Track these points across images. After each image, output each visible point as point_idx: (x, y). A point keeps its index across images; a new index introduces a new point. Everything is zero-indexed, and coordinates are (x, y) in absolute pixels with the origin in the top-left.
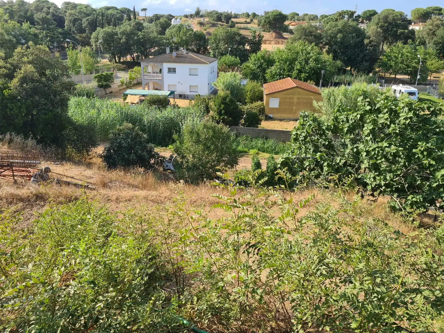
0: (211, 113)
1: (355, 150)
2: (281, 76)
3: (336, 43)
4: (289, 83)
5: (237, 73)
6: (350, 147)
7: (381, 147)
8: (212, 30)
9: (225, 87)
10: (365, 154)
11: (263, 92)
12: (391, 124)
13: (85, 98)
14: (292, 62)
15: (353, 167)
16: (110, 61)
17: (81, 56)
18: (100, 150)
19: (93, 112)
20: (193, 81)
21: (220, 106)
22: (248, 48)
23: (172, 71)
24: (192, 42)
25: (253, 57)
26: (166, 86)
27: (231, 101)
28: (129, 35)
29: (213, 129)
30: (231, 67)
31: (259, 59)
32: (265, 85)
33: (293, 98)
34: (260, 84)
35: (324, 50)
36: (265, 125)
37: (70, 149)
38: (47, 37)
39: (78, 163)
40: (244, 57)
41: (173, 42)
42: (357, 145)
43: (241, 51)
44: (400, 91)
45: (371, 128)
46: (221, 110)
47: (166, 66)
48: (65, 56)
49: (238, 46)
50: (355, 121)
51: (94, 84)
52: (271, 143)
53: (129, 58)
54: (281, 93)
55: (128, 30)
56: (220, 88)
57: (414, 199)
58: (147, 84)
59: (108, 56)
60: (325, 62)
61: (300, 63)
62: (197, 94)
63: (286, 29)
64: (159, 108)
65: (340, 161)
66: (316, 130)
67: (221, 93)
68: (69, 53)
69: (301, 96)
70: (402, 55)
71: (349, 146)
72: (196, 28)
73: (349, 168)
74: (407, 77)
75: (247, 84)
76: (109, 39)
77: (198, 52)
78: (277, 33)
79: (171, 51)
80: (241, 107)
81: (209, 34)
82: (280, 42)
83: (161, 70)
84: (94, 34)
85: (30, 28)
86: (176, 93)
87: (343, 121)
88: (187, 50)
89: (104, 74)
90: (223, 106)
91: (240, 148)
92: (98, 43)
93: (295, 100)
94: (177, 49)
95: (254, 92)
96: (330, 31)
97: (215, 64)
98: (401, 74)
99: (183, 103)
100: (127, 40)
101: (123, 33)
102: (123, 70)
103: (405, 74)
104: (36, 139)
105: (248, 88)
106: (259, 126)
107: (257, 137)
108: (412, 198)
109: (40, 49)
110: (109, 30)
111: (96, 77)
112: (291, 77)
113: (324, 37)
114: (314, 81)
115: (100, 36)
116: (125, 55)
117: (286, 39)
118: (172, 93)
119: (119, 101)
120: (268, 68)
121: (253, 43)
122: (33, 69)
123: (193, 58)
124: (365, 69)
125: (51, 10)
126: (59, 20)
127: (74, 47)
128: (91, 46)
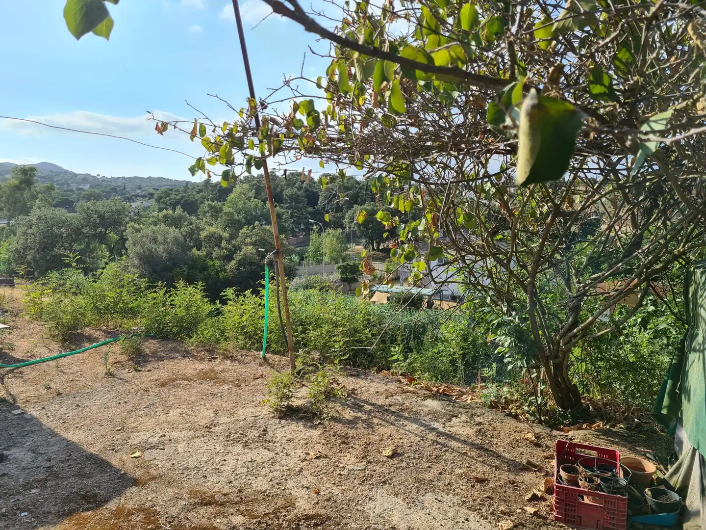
16: (365, 248)
17: (327, 241)
38: (292, 217)
48: (305, 242)
51: (337, 276)
53: (391, 244)
58: (407, 279)
59: (363, 241)
64: (410, 310)
68: (313, 236)
84: (350, 212)
89: (351, 263)
92: (353, 225)
102: (380, 259)
111: (339, 268)
118: (439, 293)
125: (305, 185)
126: (312, 197)
127: (320, 232)
128: (343, 228)
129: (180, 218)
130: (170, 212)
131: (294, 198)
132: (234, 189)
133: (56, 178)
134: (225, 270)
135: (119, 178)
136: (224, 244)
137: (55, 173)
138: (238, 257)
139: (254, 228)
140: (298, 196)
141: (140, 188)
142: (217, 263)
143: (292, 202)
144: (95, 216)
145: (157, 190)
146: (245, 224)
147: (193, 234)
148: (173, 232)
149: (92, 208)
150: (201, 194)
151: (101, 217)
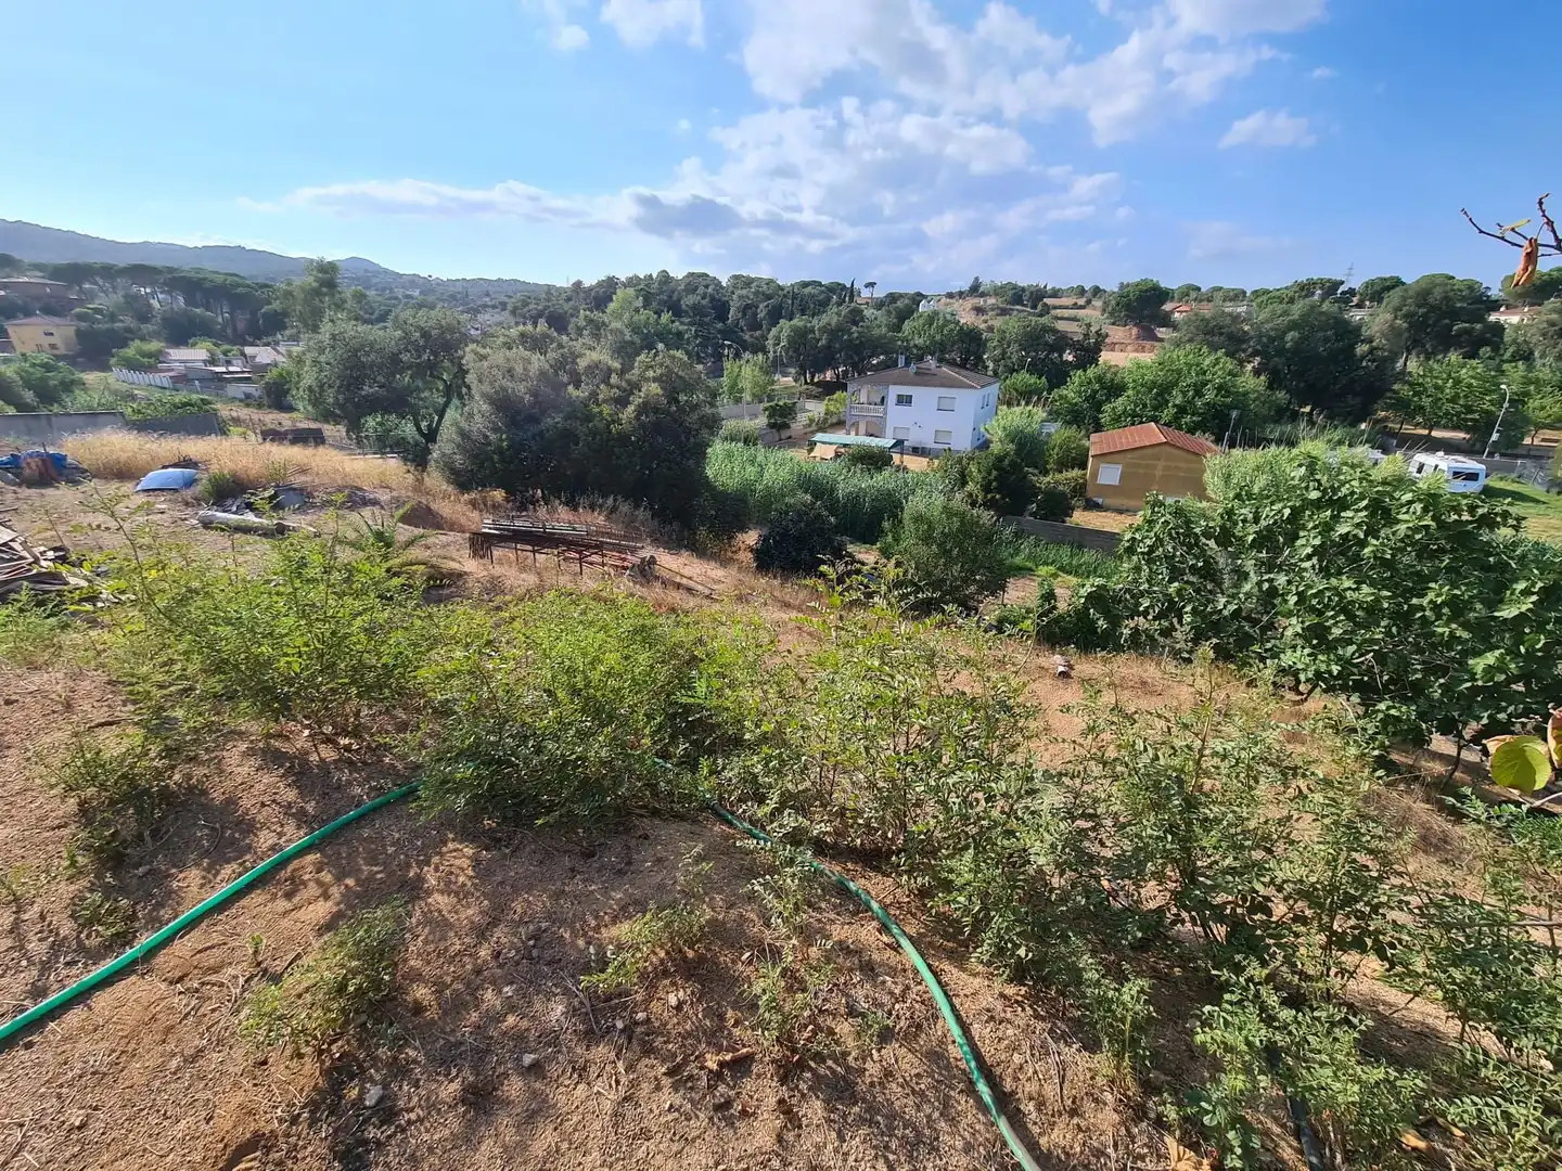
0: (970, 487)
1: (1266, 586)
2: (1135, 418)
3: (1281, 352)
4: (1152, 433)
5: (1035, 410)
6: (1254, 578)
7: (1336, 588)
8: (998, 323)
9: (1007, 436)
10: (1295, 598)
11: (1088, 450)
12: (1366, 535)
13: (740, 444)
14: (1163, 391)
15: (1254, 622)
16: (795, 381)
17: (747, 371)
18: (751, 537)
19: (751, 471)
20: (944, 422)
21: (989, 474)
22: (1070, 358)
23: (904, 400)
24: (953, 344)
25: (1077, 377)
26: (889, 431)
27: (1013, 464)
28: (834, 333)
29: (962, 516)
30: (1026, 395)
31: (1090, 382)
32: (1094, 437)
33: (1154, 467)
34: (1083, 433)
35: (1249, 367)
36: (1081, 518)
37: (702, 532)
38: (696, 337)
39: (714, 557)
40: (1058, 377)
41: (915, 346)
42: (1272, 576)
43: (1054, 363)
44: (1436, 466)
45: (1317, 542)
46: (990, 482)
47: (894, 391)
48: (718, 372)
49: (1047, 356)
50: (1275, 523)
51: (762, 421)
52: (1089, 556)
53: (829, 375)
54: (1129, 455)
55: (833, 323)
56: (995, 439)
57: (1393, 712)
58: (855, 425)
59: (793, 370)
60: (1245, 394)
61: (1184, 394)
62: (946, 447)
63: (1166, 321)
64: (869, 470)
65: (1225, 607)
66: (1177, 533)
67: (996, 448)
68: (727, 365)
69: (1173, 464)
70: (1457, 382)
71: (1252, 574)
72: (967, 318)
73: (1244, 623)
74: (1462, 435)
75: (1057, 432)
76: (800, 339)
77: (963, 366)
78: (1143, 328)
79: (907, 364)
80: (1035, 478)
81: (991, 329)
82: (1148, 346)
83: (883, 398)
84: (774, 331)
85: (673, 322)
86: (906, 443)
87: (1244, 521)
88: (940, 360)
89: (781, 403)
90: (994, 473)
91: (1018, 560)
92: (779, 349)
93: (1159, 473)
94: (920, 359)
95: (1069, 450)
96: (1267, 326)
97: (994, 390)
98: (1445, 427)
99: (916, 464)
100: (830, 341)
101: (823, 330)
102: (815, 397)
103: (1456, 428)
104: (652, 509)
105: (1057, 439)
106: (1068, 519)
107: (1060, 543)
108: (1388, 708)
109: (674, 357)
110: (801, 324)
111: (766, 409)
112: (1157, 422)
113: (1251, 338)
114: (1213, 434)
115: (784, 334)
116: (822, 370)
117: (1161, 340)
118: (899, 443)
119: (799, 454)
120: (1108, 400)
121: (1082, 348)
122: (660, 391)
123: (950, 377)
124: (1349, 413)
125: (710, 290)
126: (720, 308)
127: (737, 356)
128: (765, 352)
129: (545, 336)
130: (530, 327)
131: (697, 310)
132: (614, 297)
133: (375, 280)
134: (619, 422)
135: (458, 280)
136: (614, 379)
137: (369, 274)
138: (637, 400)
139: (656, 355)
140: (703, 307)
141: (488, 295)
142: (606, 410)
143: (695, 315)
144: (418, 334)
145: (510, 297)
146: (642, 348)
147: (566, 363)
148: (537, 361)
149: (411, 321)
150: (571, 303)
151: (425, 335)
